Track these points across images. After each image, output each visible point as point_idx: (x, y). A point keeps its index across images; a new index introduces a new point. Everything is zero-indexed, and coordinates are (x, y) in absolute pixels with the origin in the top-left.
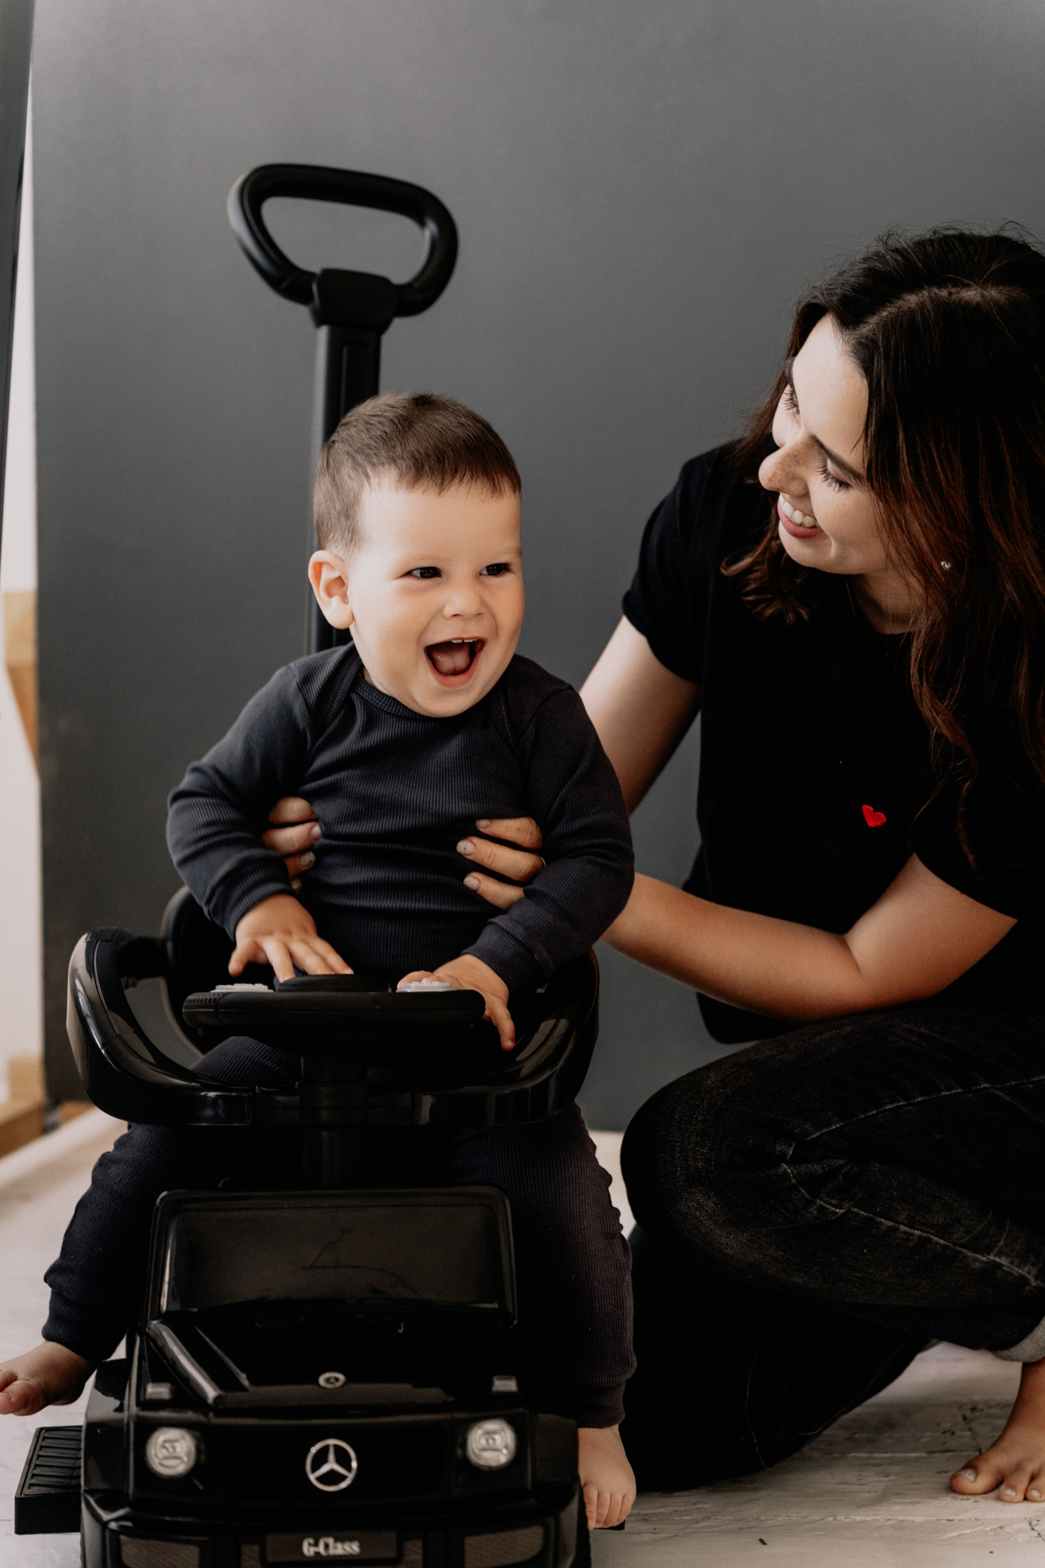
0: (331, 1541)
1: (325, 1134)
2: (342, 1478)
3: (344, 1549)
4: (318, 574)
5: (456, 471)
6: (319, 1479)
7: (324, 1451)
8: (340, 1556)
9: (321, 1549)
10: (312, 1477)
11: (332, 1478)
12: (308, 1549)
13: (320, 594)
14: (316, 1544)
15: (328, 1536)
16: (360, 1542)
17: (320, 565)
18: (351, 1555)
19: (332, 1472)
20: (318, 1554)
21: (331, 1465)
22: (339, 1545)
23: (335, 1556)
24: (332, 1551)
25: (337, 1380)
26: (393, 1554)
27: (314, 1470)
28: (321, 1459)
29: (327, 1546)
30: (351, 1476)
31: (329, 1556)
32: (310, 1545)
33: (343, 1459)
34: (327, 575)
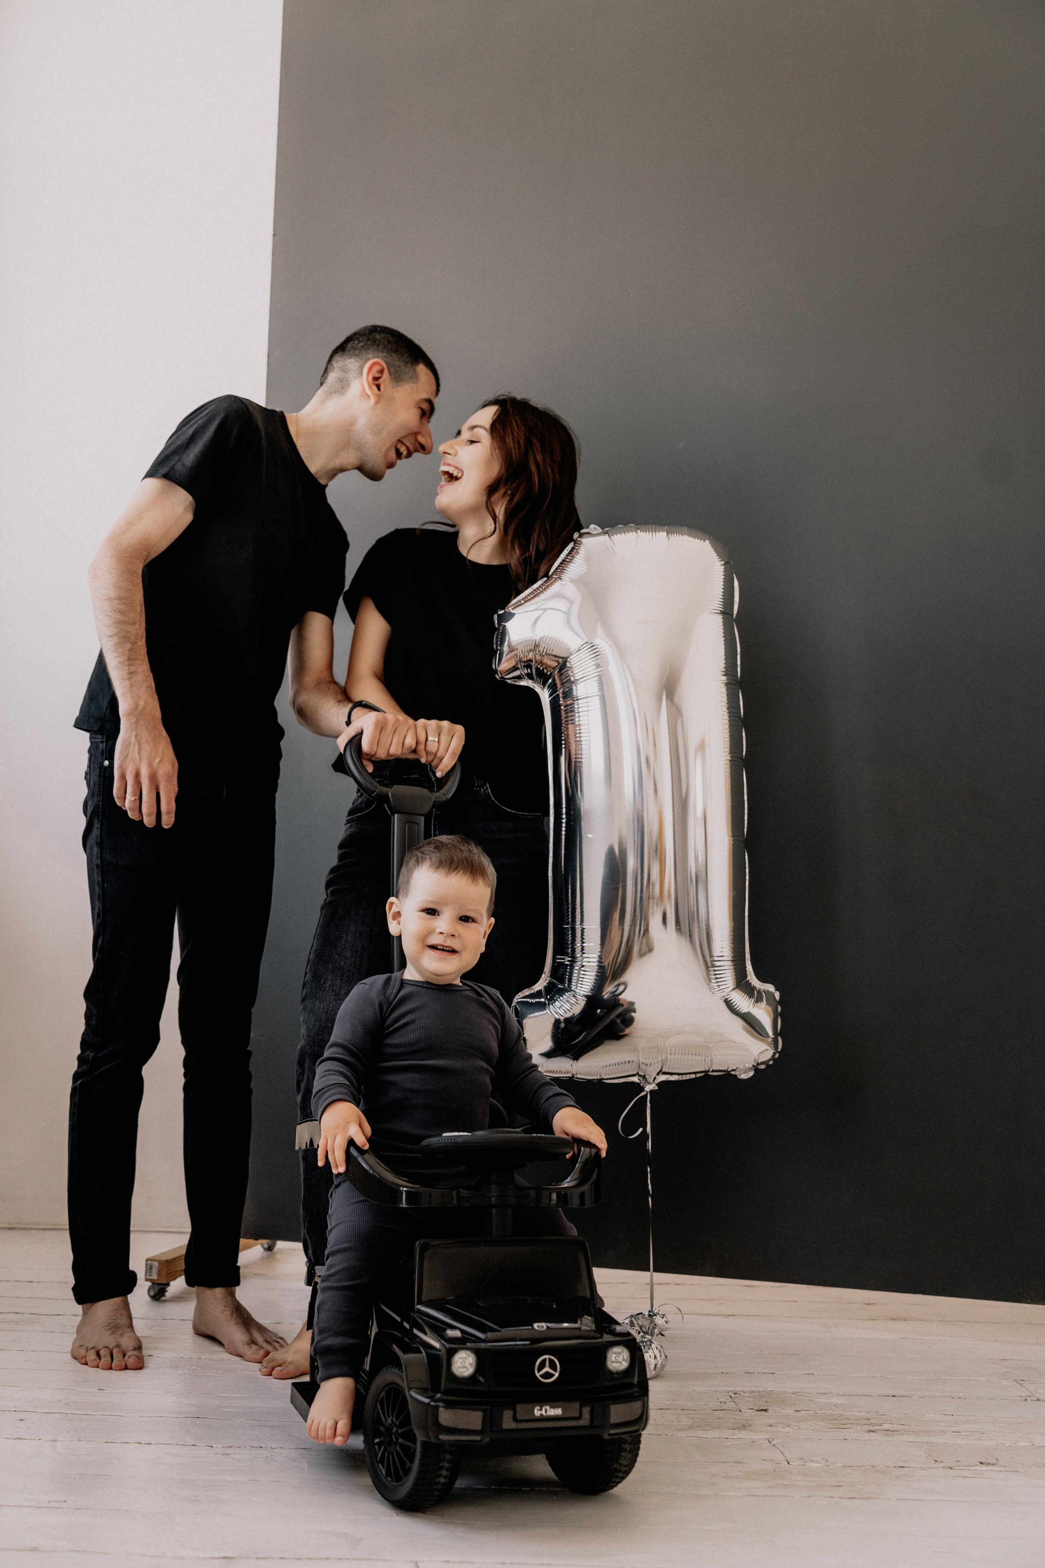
0: (548, 1408)
1: (494, 1210)
2: (552, 1375)
3: (554, 1412)
4: (390, 908)
5: (457, 868)
6: (541, 1376)
7: (543, 1362)
8: (553, 1416)
9: (543, 1412)
10: (538, 1375)
11: (547, 1375)
12: (537, 1412)
13: (389, 917)
14: (541, 1410)
15: (547, 1405)
16: (562, 1409)
17: (392, 904)
18: (558, 1415)
19: (547, 1373)
20: (541, 1415)
21: (547, 1369)
22: (552, 1410)
23: (550, 1416)
24: (549, 1413)
25: (543, 1327)
26: (577, 1415)
27: (539, 1372)
28: (542, 1365)
29: (546, 1411)
30: (557, 1375)
31: (547, 1416)
32: (538, 1410)
33: (553, 1366)
34: (394, 909)
